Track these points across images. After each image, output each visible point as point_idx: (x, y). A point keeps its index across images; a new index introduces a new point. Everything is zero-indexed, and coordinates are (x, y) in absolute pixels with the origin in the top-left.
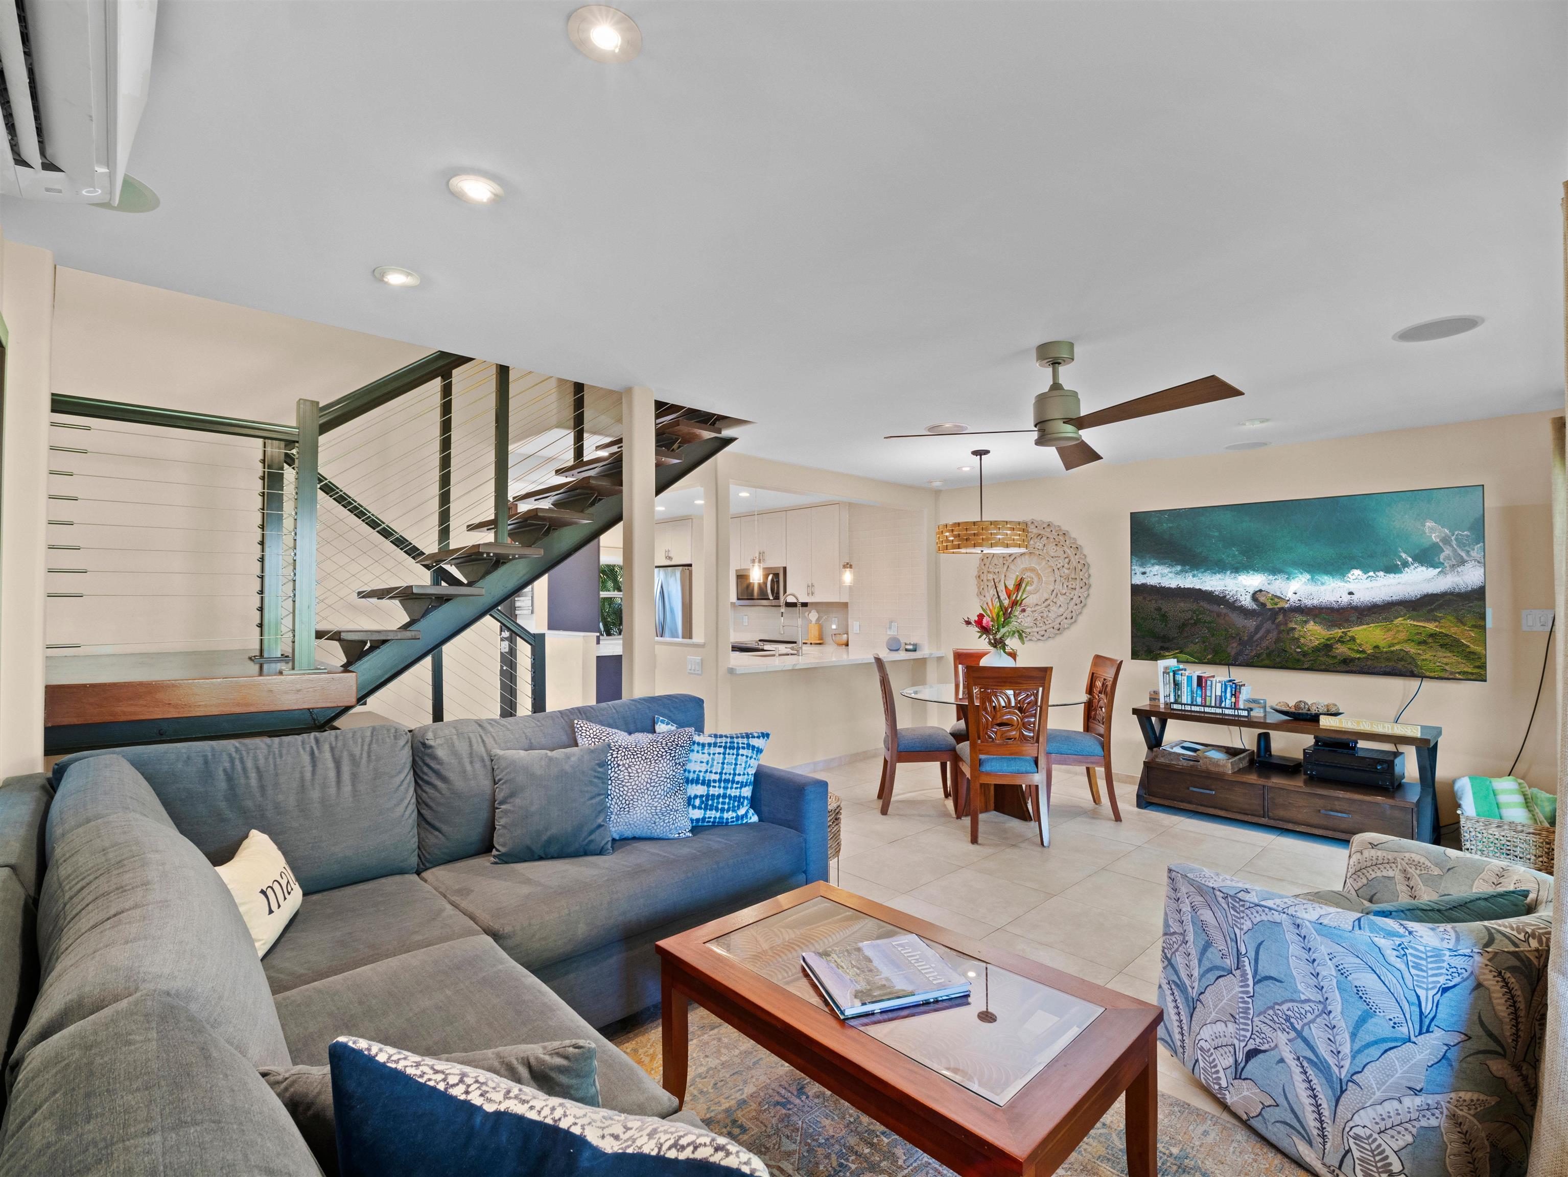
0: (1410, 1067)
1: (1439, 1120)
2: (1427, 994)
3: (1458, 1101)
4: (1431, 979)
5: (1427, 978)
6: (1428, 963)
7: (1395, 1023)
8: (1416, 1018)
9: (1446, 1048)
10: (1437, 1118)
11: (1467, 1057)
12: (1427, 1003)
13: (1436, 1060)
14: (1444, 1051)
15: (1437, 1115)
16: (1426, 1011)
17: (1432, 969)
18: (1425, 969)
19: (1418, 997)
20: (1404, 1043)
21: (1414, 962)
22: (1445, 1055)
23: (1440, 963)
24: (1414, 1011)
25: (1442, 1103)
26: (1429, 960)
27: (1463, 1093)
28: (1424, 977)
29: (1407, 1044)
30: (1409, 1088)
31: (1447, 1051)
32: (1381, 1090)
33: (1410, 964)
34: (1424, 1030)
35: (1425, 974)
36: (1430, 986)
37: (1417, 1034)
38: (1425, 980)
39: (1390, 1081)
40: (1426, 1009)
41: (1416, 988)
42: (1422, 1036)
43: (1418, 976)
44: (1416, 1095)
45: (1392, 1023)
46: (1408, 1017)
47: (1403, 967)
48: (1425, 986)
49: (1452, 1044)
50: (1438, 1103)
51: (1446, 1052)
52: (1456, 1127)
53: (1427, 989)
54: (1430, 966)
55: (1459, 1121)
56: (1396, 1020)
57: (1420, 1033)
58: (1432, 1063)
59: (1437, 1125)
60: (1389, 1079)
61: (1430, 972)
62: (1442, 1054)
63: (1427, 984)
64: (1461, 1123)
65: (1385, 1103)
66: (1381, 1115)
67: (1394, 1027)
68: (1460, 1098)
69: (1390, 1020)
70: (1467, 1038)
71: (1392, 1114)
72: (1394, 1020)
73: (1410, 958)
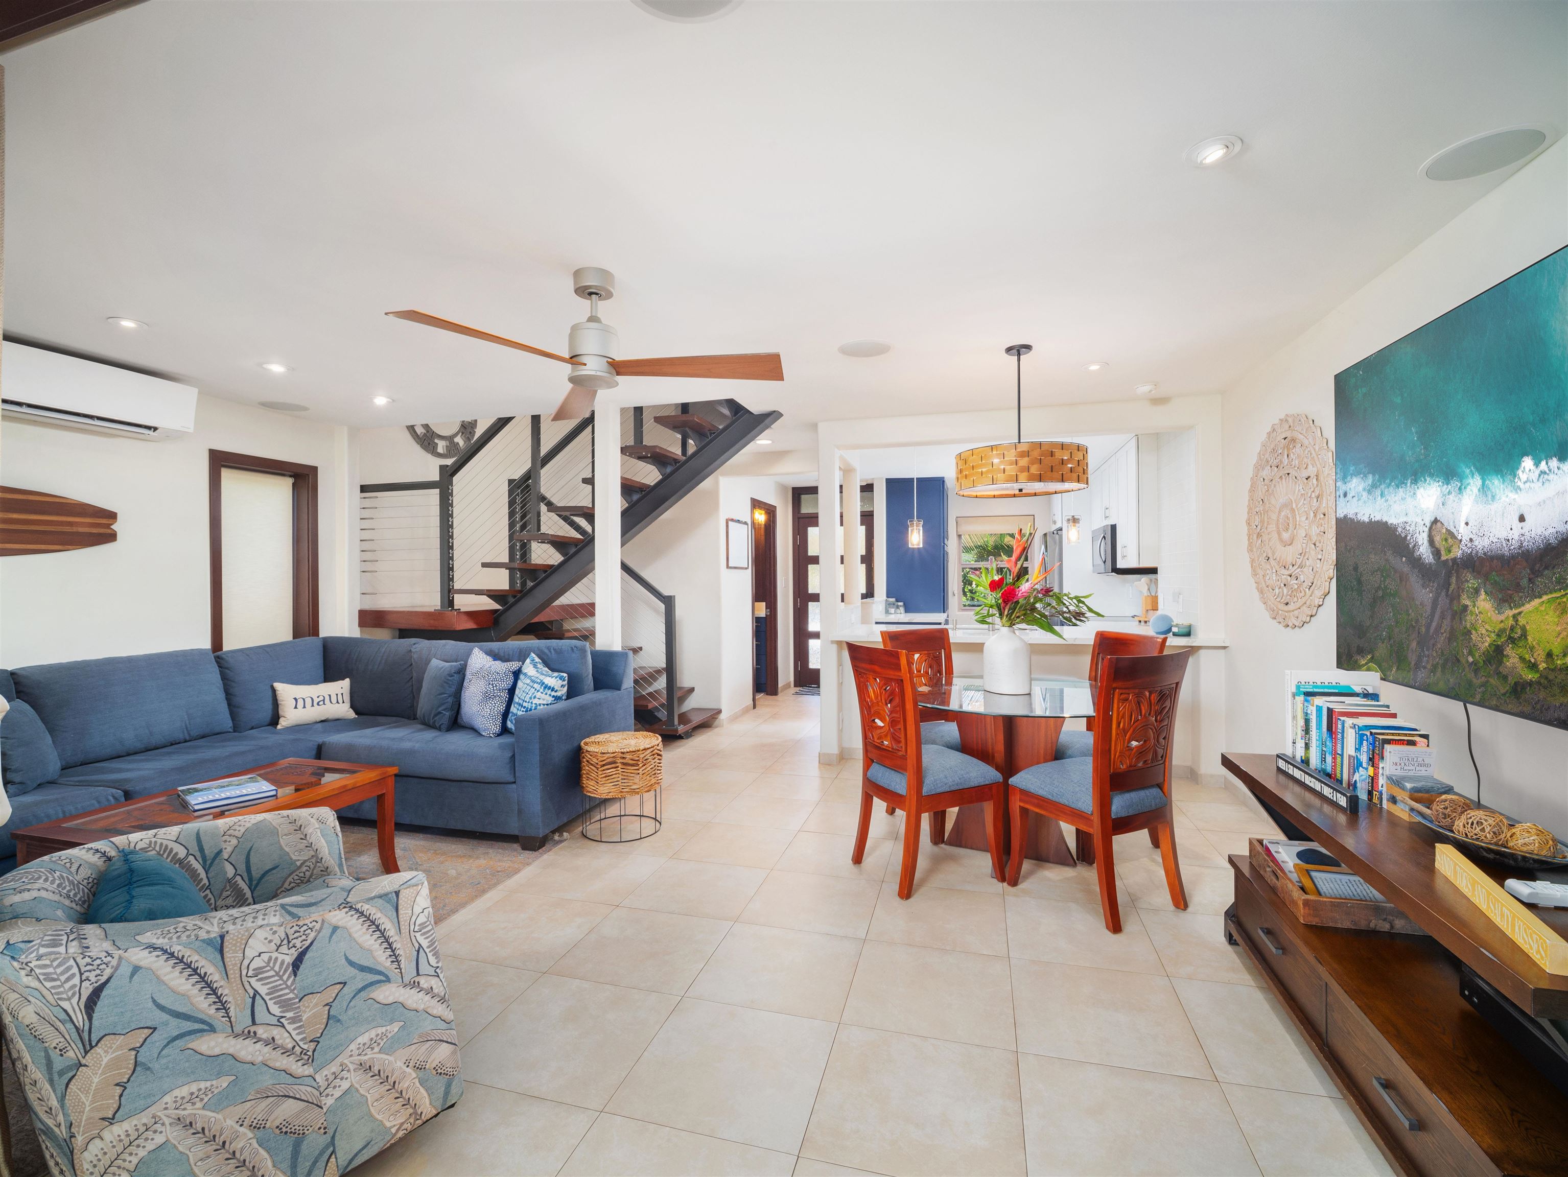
0: (94, 1094)
1: (164, 1134)
2: (71, 1004)
3: (175, 1102)
4: (67, 986)
5: (61, 986)
6: (55, 968)
7: (61, 1050)
8: (75, 1035)
9: (134, 1053)
10: (161, 1132)
11: (162, 1050)
12: (76, 1014)
13: (130, 1072)
14: (133, 1057)
15: (159, 1130)
16: (80, 1024)
17: (63, 973)
18: (55, 976)
19: (65, 1011)
20: (78, 1069)
21: (44, 974)
22: (136, 1062)
23: (65, 964)
24: (70, 1029)
25: (159, 1114)
26: (55, 964)
27: (177, 1090)
28: (59, 987)
29: (80, 1069)
30: (103, 1119)
31: (136, 1055)
32: (81, 1133)
33: (41, 977)
34: (88, 1047)
35: (58, 983)
36: (70, 994)
37: (84, 1055)
38: (62, 989)
39: (84, 1118)
40: (78, 1022)
41: (60, 1002)
42: (89, 1054)
43: (53, 987)
44: (111, 1124)
45: (58, 1050)
46: (68, 1037)
47: (35, 984)
48: (64, 996)
49: (138, 1045)
50: (154, 1117)
51: (136, 1058)
52: (187, 1130)
53: (69, 999)
54: (59, 971)
55: (188, 1122)
56: (60, 1046)
57: (86, 1052)
58: (127, 1076)
59: (164, 1140)
60: (82, 1116)
61: (63, 978)
62: (133, 1062)
63: (66, 992)
64: (191, 1123)
65: (90, 1146)
66: (91, 1162)
67: (62, 1055)
68: (176, 1097)
69: (55, 1048)
70: (151, 1031)
71: (100, 1157)
72: (59, 1047)
73: (38, 971)
